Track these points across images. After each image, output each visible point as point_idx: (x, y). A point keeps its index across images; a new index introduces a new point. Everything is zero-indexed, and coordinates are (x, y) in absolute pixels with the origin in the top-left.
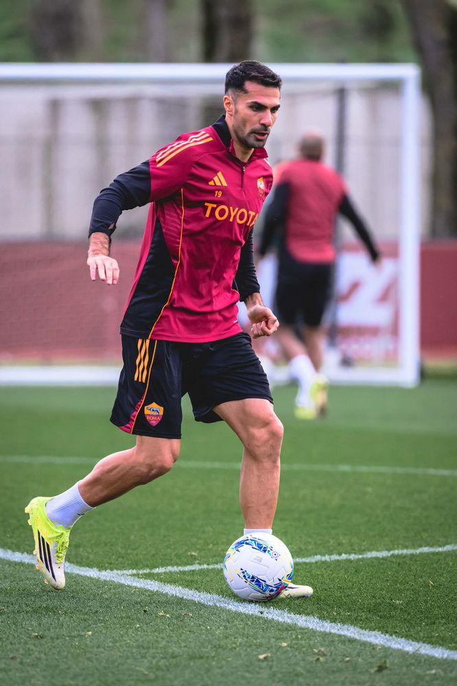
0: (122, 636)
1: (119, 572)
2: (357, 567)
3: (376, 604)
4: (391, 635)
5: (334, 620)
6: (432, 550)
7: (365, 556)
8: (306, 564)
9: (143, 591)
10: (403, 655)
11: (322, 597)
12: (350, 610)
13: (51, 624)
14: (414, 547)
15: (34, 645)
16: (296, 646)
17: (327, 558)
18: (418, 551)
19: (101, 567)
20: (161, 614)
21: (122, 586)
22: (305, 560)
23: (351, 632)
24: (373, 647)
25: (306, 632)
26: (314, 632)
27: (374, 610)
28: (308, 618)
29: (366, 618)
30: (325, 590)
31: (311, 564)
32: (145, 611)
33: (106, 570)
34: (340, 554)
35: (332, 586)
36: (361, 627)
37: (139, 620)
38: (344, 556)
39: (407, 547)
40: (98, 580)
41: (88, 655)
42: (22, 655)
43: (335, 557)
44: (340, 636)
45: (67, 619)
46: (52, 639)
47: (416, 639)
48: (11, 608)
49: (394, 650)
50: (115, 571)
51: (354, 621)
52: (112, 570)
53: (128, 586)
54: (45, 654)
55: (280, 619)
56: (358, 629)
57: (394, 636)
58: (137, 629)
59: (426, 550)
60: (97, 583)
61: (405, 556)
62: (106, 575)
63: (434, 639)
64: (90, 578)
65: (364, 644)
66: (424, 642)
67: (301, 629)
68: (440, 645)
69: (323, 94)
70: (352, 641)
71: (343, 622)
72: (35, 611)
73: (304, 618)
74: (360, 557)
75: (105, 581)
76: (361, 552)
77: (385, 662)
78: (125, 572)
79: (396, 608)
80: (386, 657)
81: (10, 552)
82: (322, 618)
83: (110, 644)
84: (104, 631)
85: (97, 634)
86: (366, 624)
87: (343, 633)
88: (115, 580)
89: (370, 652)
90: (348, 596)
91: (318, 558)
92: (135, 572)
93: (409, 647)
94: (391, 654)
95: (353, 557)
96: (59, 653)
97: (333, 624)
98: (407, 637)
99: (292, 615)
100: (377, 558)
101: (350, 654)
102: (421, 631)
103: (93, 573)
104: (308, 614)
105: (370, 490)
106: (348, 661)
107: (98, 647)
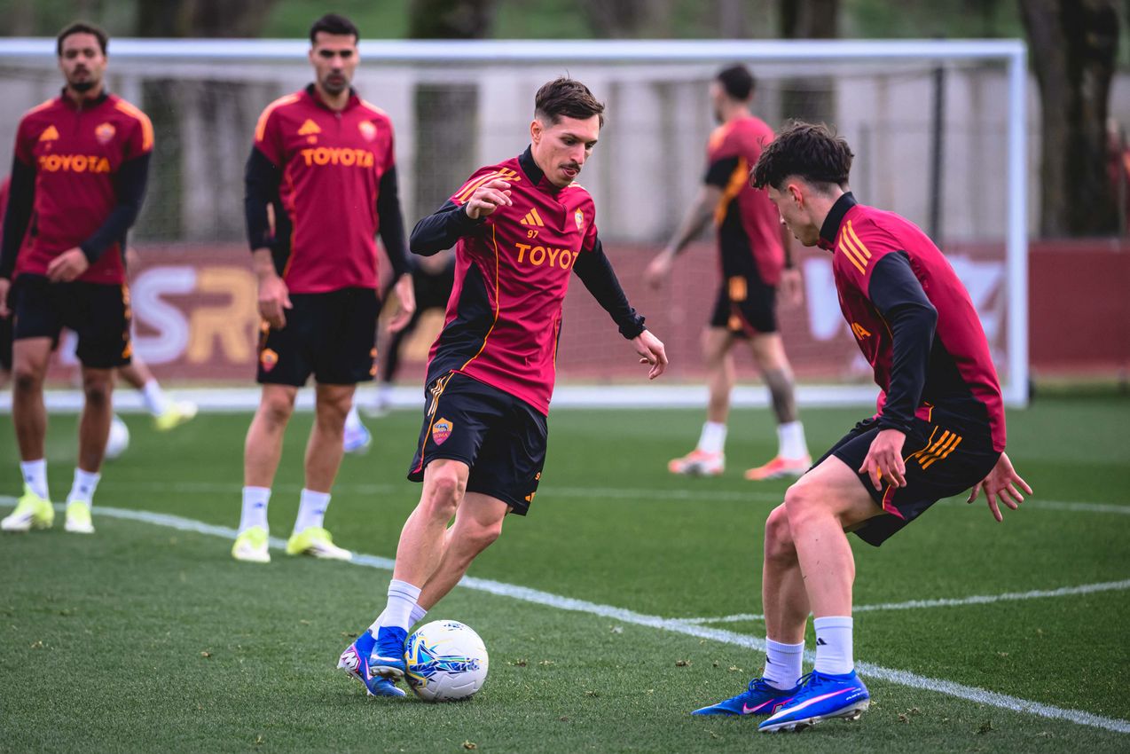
0: (688, 694)
1: (686, 621)
2: (957, 614)
3: (978, 656)
4: (996, 692)
5: (930, 675)
6: (1043, 594)
7: (966, 601)
8: (898, 611)
9: (711, 643)
10: (1010, 714)
11: (917, 649)
12: (948, 663)
13: (608, 681)
14: (1022, 590)
15: (589, 704)
16: (886, 705)
17: (922, 604)
18: (1027, 595)
19: (665, 615)
20: (732, 669)
21: (689, 636)
22: (897, 606)
23: (949, 688)
24: (975, 705)
25: (898, 689)
26: (908, 688)
27: (977, 663)
28: (901, 672)
29: (968, 673)
30: (921, 640)
31: (904, 611)
32: (715, 666)
33: (670, 618)
34: (938, 599)
35: (927, 636)
36: (961, 683)
37: (707, 676)
38: (942, 602)
39: (1014, 591)
40: (661, 630)
41: (650, 716)
42: (574, 715)
43: (932, 603)
44: (937, 692)
45: (626, 674)
46: (609, 697)
47: (1024, 696)
48: (562, 662)
49: (999, 709)
50: (681, 620)
51: (953, 676)
52: (677, 618)
53: (696, 637)
54: (601, 715)
55: (869, 674)
56: (958, 685)
57: (999, 694)
58: (705, 686)
59: (1036, 594)
60: (660, 633)
61: (1012, 602)
62: (671, 625)
63: (1044, 697)
64: (653, 628)
65: (965, 702)
66: (1033, 701)
67: (893, 685)
68: (1052, 703)
69: (918, 75)
70: (950, 698)
71: (941, 677)
72: (589, 667)
73: (896, 673)
74: (961, 602)
75: (670, 631)
76: (962, 596)
77: (989, 722)
78: (692, 620)
79: (1001, 660)
80: (990, 717)
81: (561, 598)
82: (917, 672)
83: (675, 703)
84: (668, 689)
85: (659, 692)
86: (965, 680)
87: (940, 690)
88: (682, 630)
89: (972, 711)
90: (946, 647)
91: (913, 603)
92: (703, 620)
93: (1016, 705)
94: (996, 713)
95: (952, 602)
96: (616, 715)
97: (929, 680)
98: (1014, 694)
99: (883, 670)
100: (979, 604)
101: (948, 714)
102: (1029, 687)
103: (656, 622)
104: (901, 668)
105: (972, 525)
106: (946, 722)
107: (661, 707)
